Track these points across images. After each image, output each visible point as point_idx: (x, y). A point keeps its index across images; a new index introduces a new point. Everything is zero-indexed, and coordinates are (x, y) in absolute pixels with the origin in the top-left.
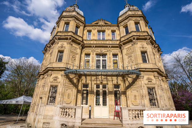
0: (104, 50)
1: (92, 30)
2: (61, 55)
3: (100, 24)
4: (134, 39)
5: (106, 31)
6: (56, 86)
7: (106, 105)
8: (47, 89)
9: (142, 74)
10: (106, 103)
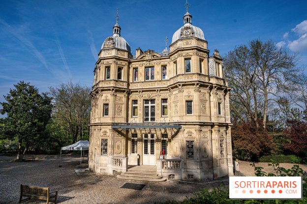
0: (152, 95)
1: (139, 68)
2: (106, 108)
3: (147, 58)
4: (180, 85)
5: (156, 66)
6: (106, 140)
7: (153, 154)
8: (99, 143)
9: (183, 128)
10: (153, 152)
